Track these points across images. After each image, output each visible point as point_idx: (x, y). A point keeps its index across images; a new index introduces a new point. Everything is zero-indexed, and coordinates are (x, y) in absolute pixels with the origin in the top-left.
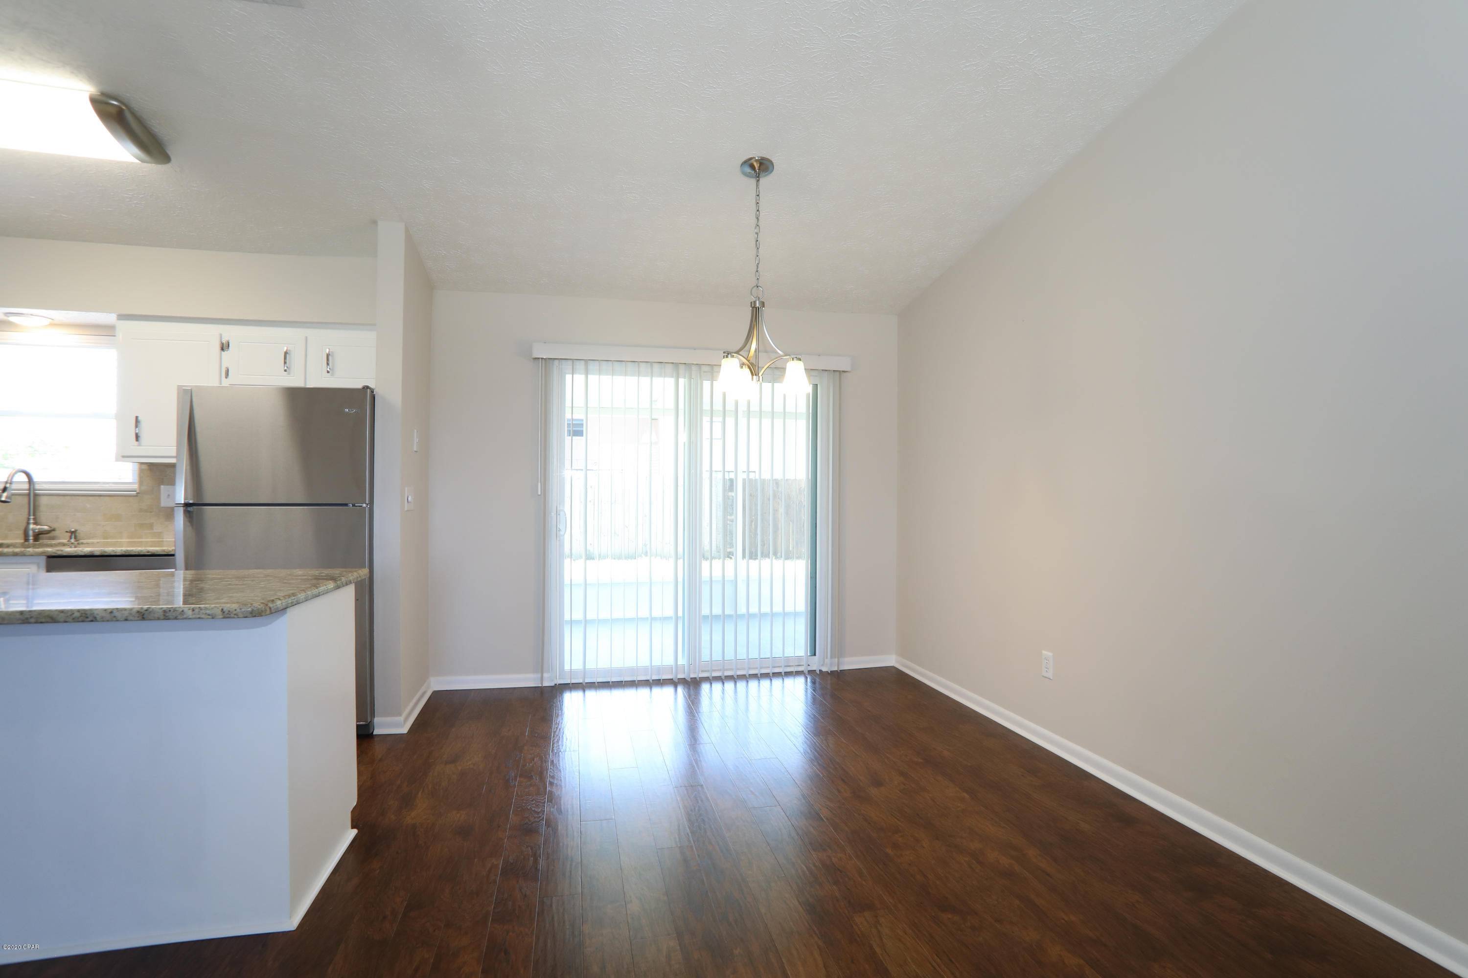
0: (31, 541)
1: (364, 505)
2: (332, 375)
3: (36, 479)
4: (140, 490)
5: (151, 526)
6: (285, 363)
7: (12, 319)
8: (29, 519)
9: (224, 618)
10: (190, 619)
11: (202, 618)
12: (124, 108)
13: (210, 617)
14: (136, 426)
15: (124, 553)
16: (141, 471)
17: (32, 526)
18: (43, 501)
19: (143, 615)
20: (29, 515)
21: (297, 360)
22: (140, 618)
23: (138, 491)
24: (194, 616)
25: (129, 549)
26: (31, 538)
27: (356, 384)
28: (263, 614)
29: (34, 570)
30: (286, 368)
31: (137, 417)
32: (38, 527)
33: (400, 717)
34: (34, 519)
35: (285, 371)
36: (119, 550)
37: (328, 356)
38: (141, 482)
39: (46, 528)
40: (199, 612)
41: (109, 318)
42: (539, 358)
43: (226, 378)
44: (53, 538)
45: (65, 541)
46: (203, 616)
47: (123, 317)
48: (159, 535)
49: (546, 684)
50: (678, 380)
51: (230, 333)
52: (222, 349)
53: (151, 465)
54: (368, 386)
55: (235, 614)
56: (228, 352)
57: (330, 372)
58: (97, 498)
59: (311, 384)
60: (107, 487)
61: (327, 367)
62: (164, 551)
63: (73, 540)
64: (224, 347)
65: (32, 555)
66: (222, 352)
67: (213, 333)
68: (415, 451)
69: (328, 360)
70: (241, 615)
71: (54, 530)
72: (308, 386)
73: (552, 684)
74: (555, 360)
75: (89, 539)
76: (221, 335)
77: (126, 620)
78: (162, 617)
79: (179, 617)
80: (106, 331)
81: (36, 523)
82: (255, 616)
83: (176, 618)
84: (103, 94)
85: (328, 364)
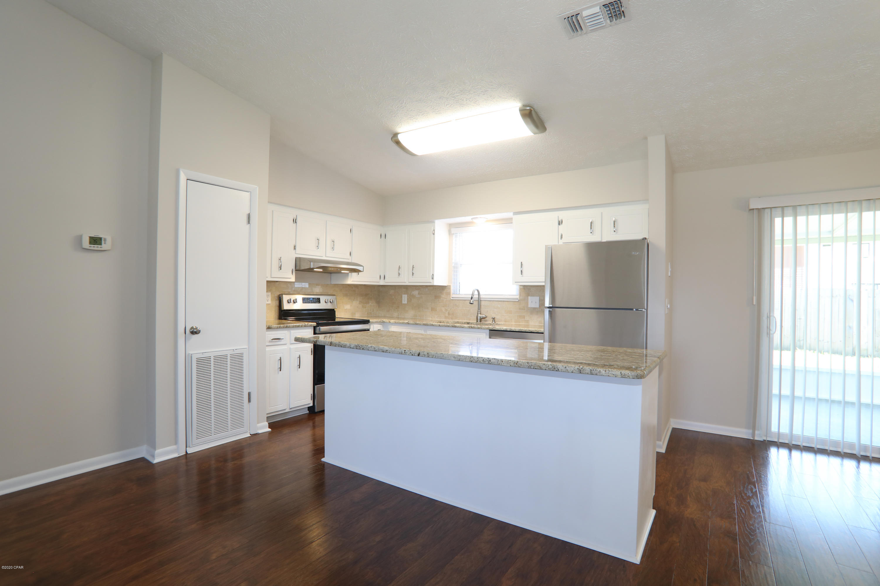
0: (479, 322)
1: (644, 310)
2: (617, 233)
3: (481, 293)
4: (520, 299)
5: (524, 317)
6: (591, 228)
7: (474, 221)
8: (478, 312)
9: (621, 377)
10: (603, 376)
11: (610, 376)
12: (532, 109)
13: (614, 376)
14: (521, 267)
15: (519, 331)
16: (520, 289)
17: (479, 315)
18: (483, 303)
19: (580, 371)
20: (478, 310)
21: (597, 227)
22: (579, 372)
23: (519, 299)
24: (606, 374)
25: (521, 328)
26: (479, 320)
27: (639, 237)
28: (642, 378)
29: (484, 336)
30: (591, 231)
31: (521, 262)
32: (481, 315)
33: (660, 442)
34: (480, 312)
35: (591, 233)
36: (508, 328)
37: (614, 222)
38: (520, 295)
39: (484, 316)
40: (609, 372)
41: (510, 215)
42: (754, 209)
43: (561, 239)
44: (486, 321)
45: (491, 322)
46: (610, 375)
47: (516, 213)
48: (527, 321)
49: (756, 438)
50: (862, 213)
51: (562, 215)
52: (559, 224)
53: (524, 286)
54: (646, 238)
55: (628, 376)
56: (562, 225)
57: (616, 231)
58: (502, 302)
59: (604, 240)
60: (506, 297)
61: (614, 229)
62: (536, 330)
63: (493, 322)
64: (560, 223)
65: (484, 329)
66: (559, 226)
67: (554, 216)
68: (669, 276)
69: (614, 224)
70: (631, 377)
71: (487, 317)
72: (603, 241)
73: (761, 439)
74: (766, 209)
75: (499, 322)
76: (558, 216)
77: (572, 372)
78: (589, 373)
79: (598, 374)
80: (509, 221)
81: (480, 314)
82: (639, 378)
83: (596, 374)
84: (524, 106)
85: (614, 227)
